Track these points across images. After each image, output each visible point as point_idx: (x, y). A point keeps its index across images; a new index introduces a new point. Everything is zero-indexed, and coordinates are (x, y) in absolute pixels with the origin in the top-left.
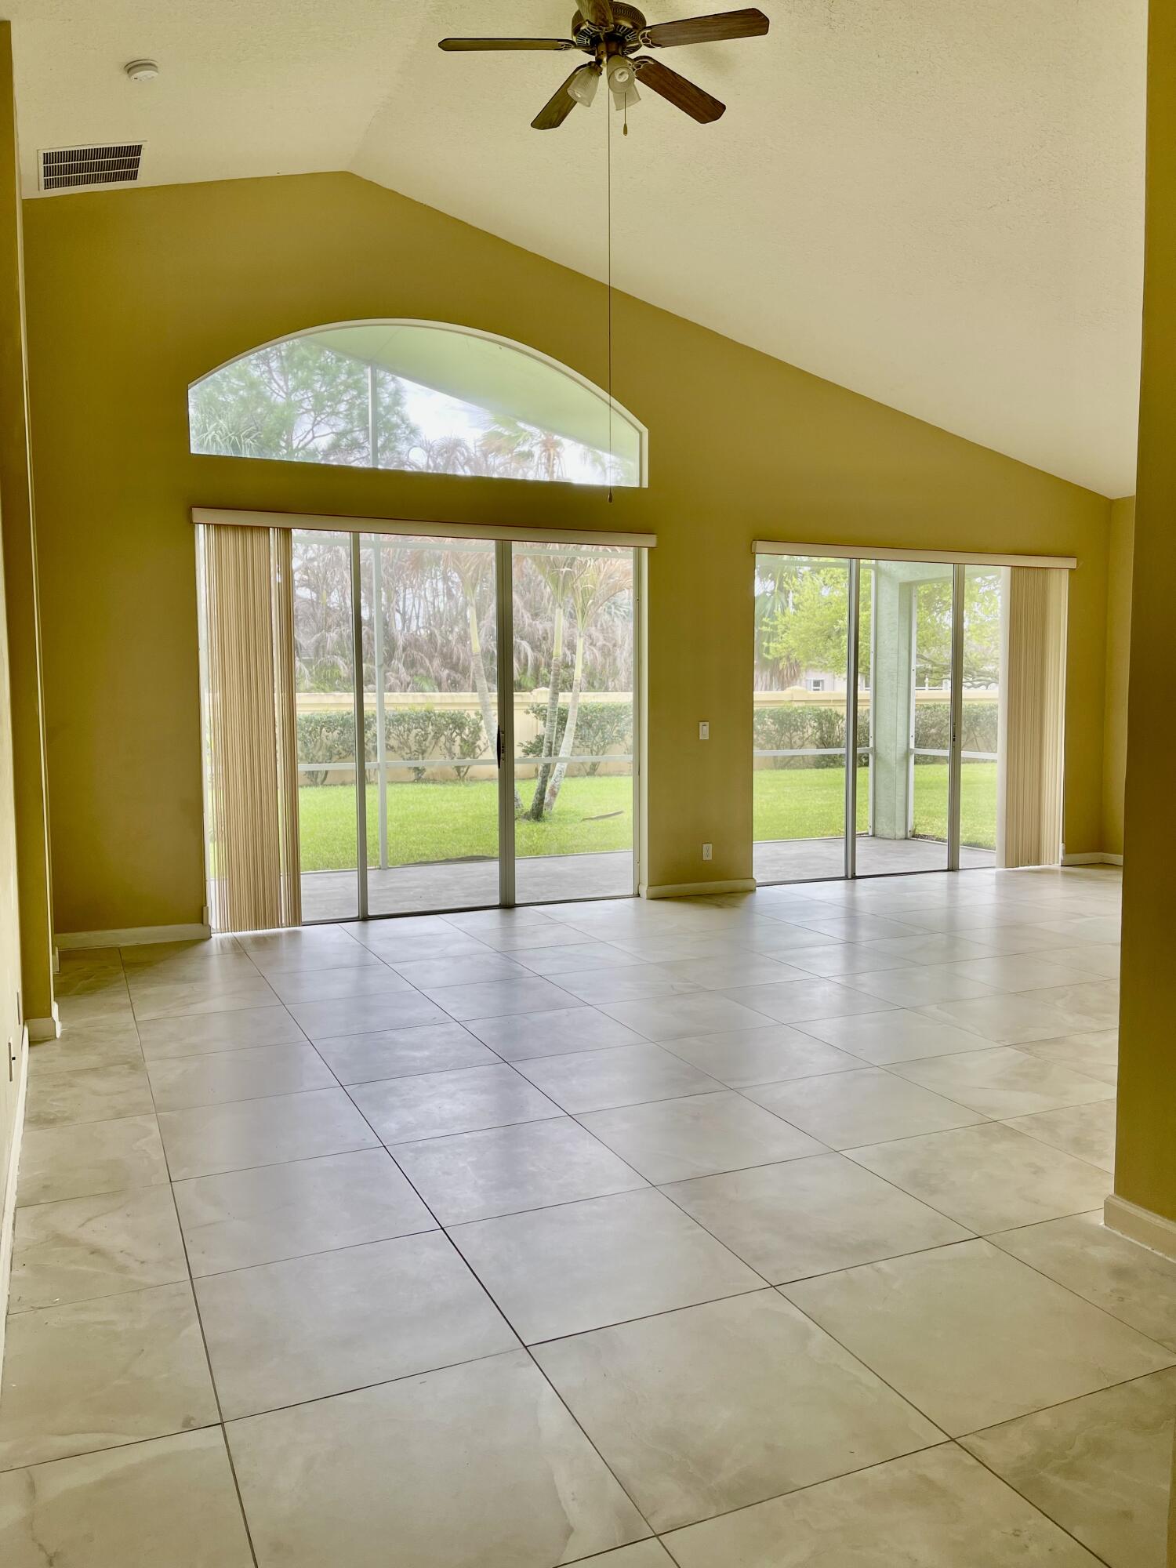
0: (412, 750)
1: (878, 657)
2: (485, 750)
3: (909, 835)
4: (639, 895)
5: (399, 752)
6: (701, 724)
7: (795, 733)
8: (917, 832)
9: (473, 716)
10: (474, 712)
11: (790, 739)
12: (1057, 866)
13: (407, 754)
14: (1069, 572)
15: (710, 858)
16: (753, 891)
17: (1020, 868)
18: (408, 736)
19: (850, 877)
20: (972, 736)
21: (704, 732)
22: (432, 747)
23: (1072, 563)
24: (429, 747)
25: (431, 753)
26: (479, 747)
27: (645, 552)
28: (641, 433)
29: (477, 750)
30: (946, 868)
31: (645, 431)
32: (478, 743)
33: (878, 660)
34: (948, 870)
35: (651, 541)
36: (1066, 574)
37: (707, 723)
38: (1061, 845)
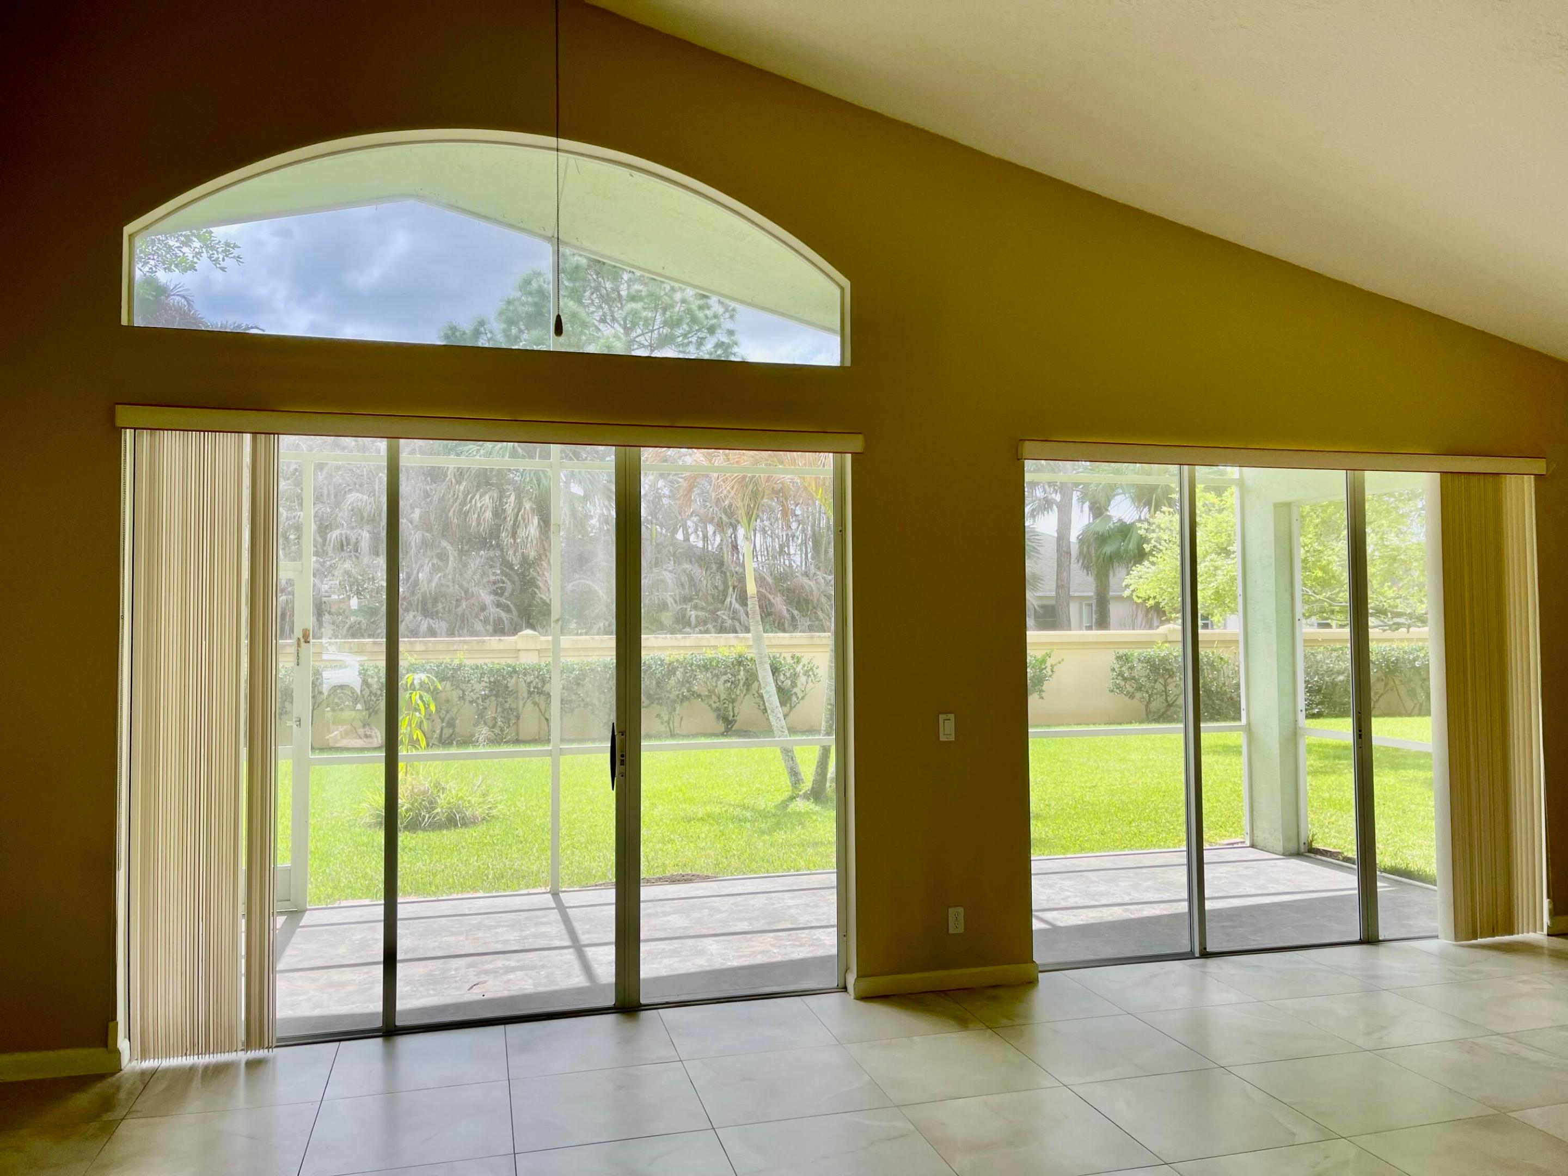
0: (722, 698)
1: (1249, 601)
2: (803, 698)
3: (1303, 848)
4: (845, 989)
5: (706, 702)
6: (942, 717)
7: (1169, 680)
8: (1315, 845)
9: (789, 661)
10: (790, 655)
11: (1165, 686)
12: (1539, 936)
13: (715, 702)
14: (1536, 480)
15: (961, 930)
16: (1032, 983)
17: (1480, 941)
18: (716, 682)
19: (1197, 955)
20: (1391, 683)
21: (947, 729)
22: (742, 695)
23: (1540, 466)
24: (740, 695)
25: (742, 702)
26: (796, 694)
27: (849, 457)
28: (842, 289)
29: (794, 699)
30: (1357, 938)
31: (846, 283)
32: (795, 690)
33: (1249, 606)
34: (1360, 942)
35: (857, 443)
36: (1529, 484)
37: (952, 716)
38: (1546, 902)
